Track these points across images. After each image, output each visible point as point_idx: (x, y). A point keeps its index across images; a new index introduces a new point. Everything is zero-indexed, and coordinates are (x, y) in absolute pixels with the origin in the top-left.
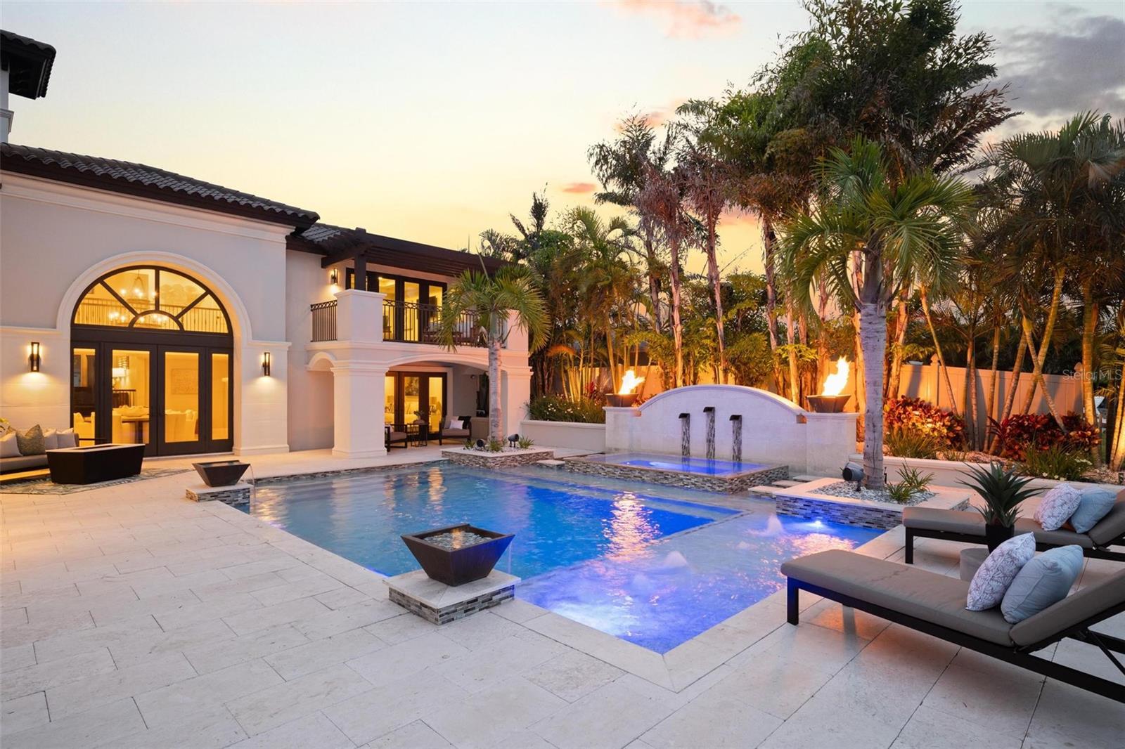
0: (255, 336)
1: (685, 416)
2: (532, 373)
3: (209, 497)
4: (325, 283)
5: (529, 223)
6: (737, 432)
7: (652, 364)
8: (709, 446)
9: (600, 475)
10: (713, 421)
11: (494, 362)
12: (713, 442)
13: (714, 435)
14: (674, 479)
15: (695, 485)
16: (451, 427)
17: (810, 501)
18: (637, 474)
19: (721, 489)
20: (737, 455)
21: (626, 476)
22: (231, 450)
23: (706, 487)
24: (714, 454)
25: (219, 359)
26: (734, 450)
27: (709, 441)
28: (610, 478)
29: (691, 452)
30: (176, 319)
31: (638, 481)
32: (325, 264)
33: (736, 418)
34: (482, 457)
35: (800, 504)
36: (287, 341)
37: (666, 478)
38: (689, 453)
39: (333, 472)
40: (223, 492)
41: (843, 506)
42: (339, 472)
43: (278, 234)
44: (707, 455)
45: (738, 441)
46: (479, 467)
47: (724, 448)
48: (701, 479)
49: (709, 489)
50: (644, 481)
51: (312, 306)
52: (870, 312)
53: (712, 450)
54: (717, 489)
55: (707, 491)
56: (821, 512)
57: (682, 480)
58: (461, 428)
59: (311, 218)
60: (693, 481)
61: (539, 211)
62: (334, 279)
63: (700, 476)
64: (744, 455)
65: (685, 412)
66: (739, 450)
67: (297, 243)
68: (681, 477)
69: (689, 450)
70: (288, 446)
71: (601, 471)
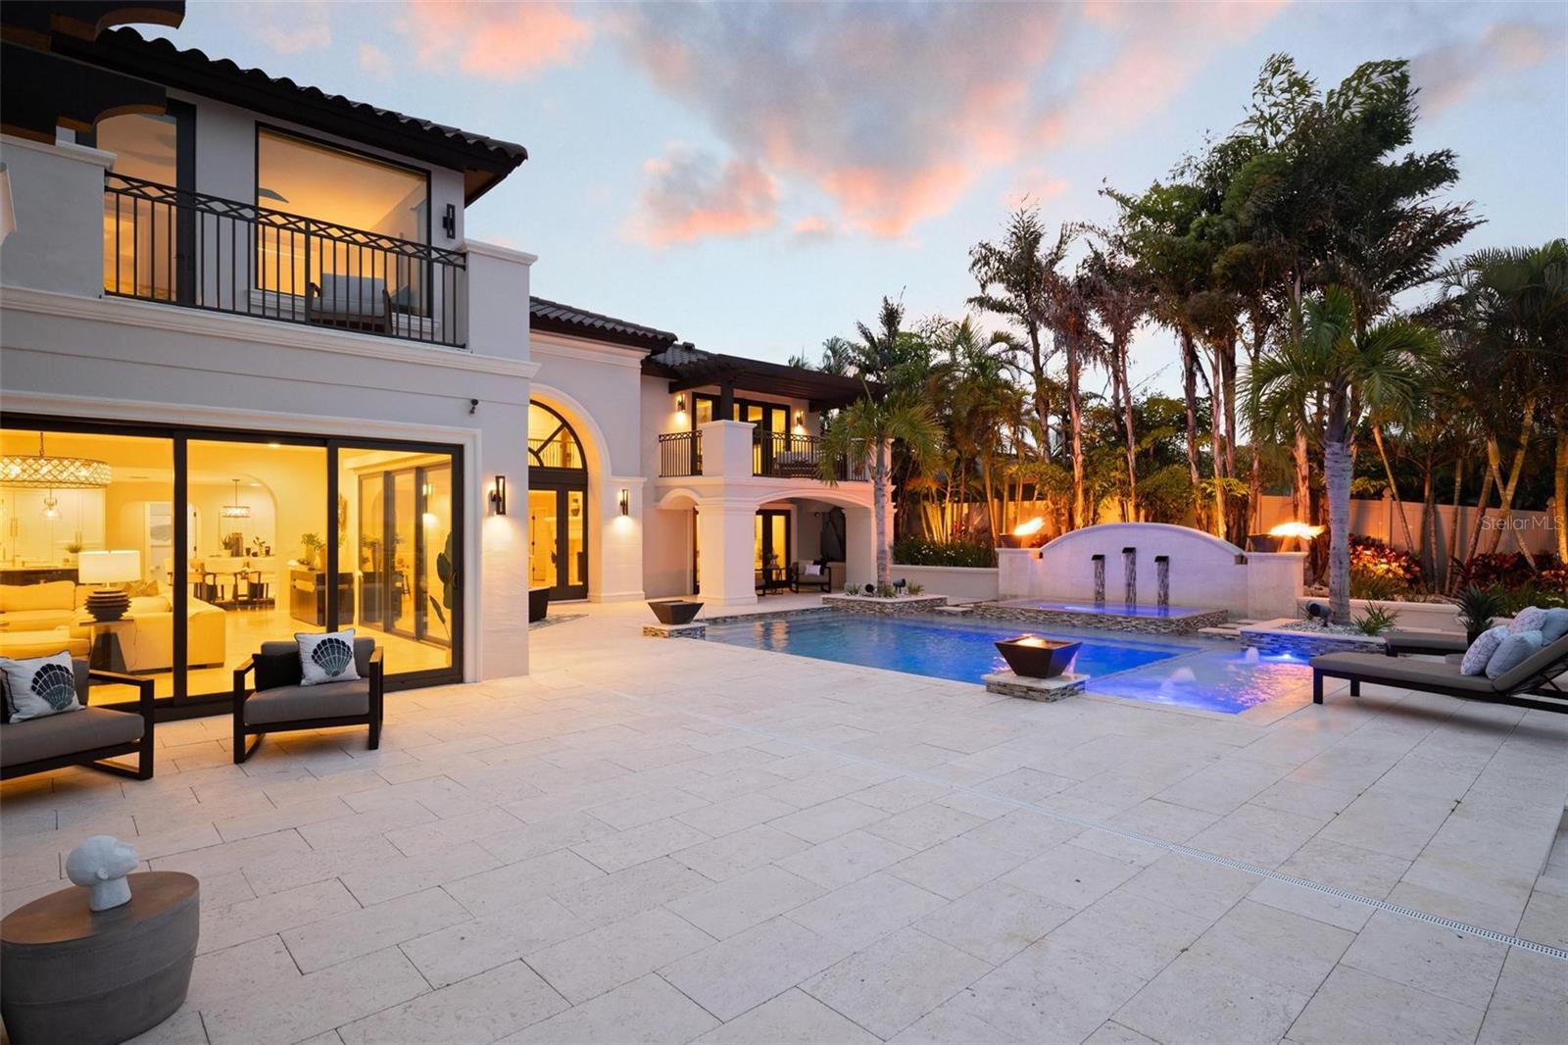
0: (616, 472)
1: (1098, 558)
2: (896, 510)
3: (675, 634)
4: (671, 410)
5: (879, 331)
6: (1164, 576)
7: (1038, 499)
8: (1129, 590)
10: (1133, 563)
11: (881, 499)
12: (1134, 585)
13: (1135, 579)
14: (1110, 623)
15: (1137, 628)
16: (807, 572)
17: (1279, 636)
18: (1065, 618)
19: (1166, 631)
20: (1164, 601)
22: (586, 597)
23: (1149, 630)
24: (1135, 600)
25: (575, 497)
26: (1159, 594)
27: (1129, 585)
28: (1032, 622)
29: (1106, 599)
30: (536, 454)
31: (1067, 625)
32: (673, 389)
33: (1162, 560)
34: (879, 603)
35: (1266, 640)
36: (642, 476)
37: (1101, 622)
38: (1103, 598)
39: (731, 617)
40: (686, 630)
41: (1314, 639)
42: (736, 617)
43: (635, 357)
44: (1127, 601)
45: (1164, 586)
46: (874, 614)
47: (1148, 590)
48: (1143, 622)
49: (1153, 631)
50: (1074, 626)
51: (660, 436)
52: (1337, 451)
53: (1132, 595)
54: (1163, 630)
55: (1150, 633)
56: (1290, 646)
57: (1120, 622)
58: (818, 573)
59: (668, 340)
60: (1134, 623)
61: (891, 317)
62: (682, 406)
63: (1144, 619)
64: (1172, 600)
65: (1098, 553)
66: (1166, 595)
67: (649, 368)
68: (1120, 619)
69: (1104, 596)
70: (642, 592)
71: (1019, 616)
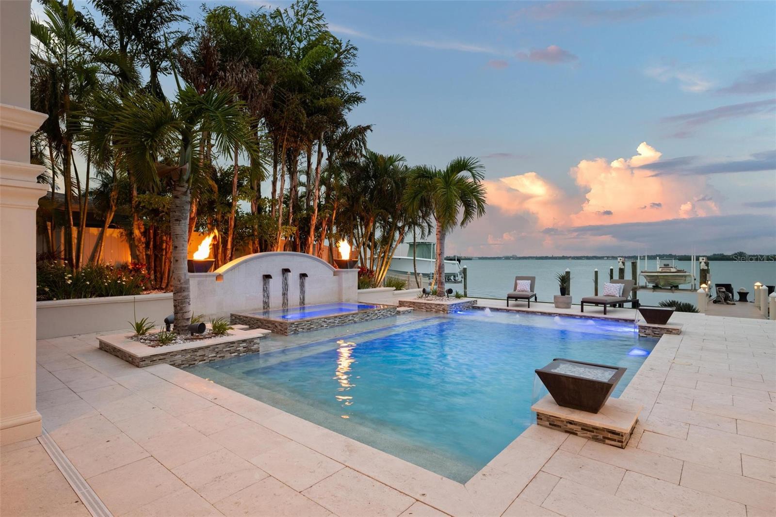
1: (267, 277)
6: (302, 285)
8: (284, 298)
9: (323, 328)
10: (286, 279)
12: (287, 295)
13: (287, 290)
17: (456, 304)
21: (343, 322)
24: (287, 304)
26: (300, 298)
27: (284, 294)
28: (332, 327)
29: (270, 305)
31: (352, 323)
33: (304, 276)
35: (454, 307)
38: (269, 306)
44: (283, 305)
45: (302, 291)
48: (386, 310)
53: (286, 301)
54: (393, 314)
55: (388, 317)
60: (382, 313)
64: (306, 301)
65: (266, 274)
66: (304, 299)
68: (376, 312)
69: (269, 304)
